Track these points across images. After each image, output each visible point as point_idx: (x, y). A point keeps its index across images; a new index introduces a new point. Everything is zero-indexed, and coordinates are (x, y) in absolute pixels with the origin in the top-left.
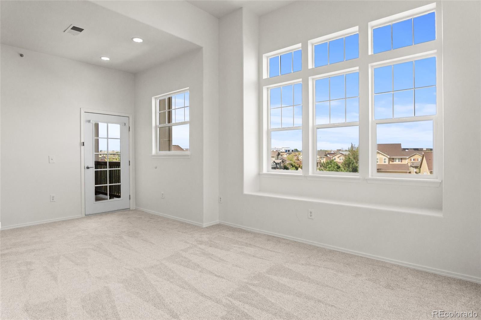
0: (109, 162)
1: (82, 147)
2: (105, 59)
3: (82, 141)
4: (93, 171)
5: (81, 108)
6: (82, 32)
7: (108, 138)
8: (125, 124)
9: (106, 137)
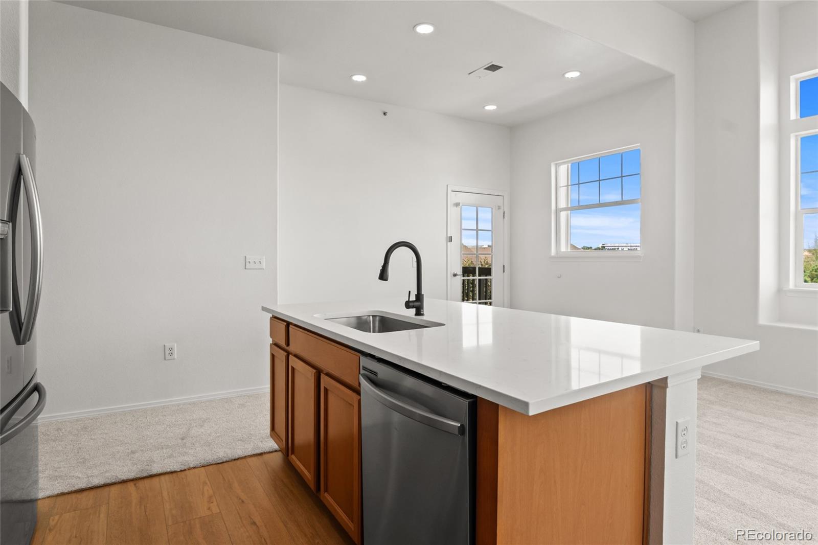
0: (479, 268)
1: (449, 243)
2: (491, 108)
3: (449, 235)
4: (459, 279)
5: (447, 186)
6: (495, 72)
7: (477, 230)
8: (499, 208)
9: (475, 229)
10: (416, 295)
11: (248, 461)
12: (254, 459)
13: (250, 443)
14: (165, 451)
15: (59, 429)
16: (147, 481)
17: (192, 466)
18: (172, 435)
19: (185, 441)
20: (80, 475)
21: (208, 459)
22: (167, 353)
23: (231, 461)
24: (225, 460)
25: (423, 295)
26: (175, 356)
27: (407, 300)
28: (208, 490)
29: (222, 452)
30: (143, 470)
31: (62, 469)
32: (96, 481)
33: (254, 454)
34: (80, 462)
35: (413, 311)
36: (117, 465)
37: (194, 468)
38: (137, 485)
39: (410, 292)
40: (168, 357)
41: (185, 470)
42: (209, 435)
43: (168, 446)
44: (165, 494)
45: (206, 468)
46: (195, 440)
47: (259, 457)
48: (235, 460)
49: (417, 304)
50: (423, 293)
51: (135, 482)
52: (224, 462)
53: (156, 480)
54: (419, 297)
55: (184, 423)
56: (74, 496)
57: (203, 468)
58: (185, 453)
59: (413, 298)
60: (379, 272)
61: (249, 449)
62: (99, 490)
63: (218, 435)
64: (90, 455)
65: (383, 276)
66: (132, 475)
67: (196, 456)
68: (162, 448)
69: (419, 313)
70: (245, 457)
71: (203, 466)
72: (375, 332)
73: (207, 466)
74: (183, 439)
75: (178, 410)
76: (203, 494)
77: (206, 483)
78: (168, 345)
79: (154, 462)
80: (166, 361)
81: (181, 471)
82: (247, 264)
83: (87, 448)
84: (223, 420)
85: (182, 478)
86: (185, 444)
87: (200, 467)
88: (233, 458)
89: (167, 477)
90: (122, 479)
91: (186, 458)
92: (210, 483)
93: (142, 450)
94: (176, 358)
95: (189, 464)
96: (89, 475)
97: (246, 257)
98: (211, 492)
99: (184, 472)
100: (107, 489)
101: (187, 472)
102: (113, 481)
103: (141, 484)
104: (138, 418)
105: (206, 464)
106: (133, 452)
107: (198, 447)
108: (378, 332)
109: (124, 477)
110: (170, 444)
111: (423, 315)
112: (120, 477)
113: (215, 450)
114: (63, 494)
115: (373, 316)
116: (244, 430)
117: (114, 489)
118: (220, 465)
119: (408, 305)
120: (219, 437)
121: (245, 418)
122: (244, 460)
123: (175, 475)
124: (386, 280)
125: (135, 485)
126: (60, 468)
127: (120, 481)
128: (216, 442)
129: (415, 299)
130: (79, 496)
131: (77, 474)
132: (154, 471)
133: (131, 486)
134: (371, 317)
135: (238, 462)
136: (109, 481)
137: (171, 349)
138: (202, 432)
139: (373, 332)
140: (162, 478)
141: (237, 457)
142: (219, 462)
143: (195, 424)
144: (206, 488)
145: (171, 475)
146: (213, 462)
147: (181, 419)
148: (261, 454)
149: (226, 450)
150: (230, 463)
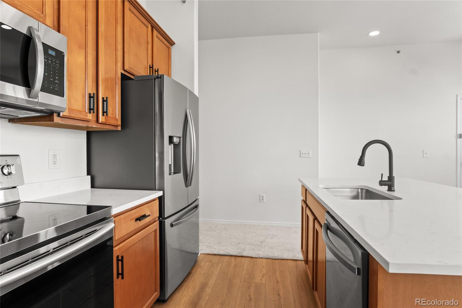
1: (459, 140)
3: (459, 133)
5: (457, 95)
10: (388, 177)
11: (288, 262)
12: (291, 261)
13: (292, 253)
14: (252, 246)
15: (216, 227)
16: (240, 258)
17: (261, 257)
18: (257, 239)
19: (262, 244)
20: (216, 248)
21: (269, 255)
22: (261, 199)
23: (280, 259)
24: (277, 258)
25: (394, 177)
26: (265, 200)
27: (381, 180)
28: (264, 271)
29: (277, 254)
30: (240, 253)
31: (212, 244)
32: (221, 253)
33: (292, 259)
34: (218, 243)
35: (386, 187)
36: (231, 248)
37: (262, 258)
38: (236, 259)
39: (382, 174)
40: (261, 201)
41: (258, 258)
42: (274, 244)
43: (254, 244)
44: (245, 266)
45: (267, 259)
46: (267, 244)
47: (295, 261)
48: (282, 259)
49: (390, 183)
50: (394, 175)
51: (235, 257)
52: (276, 259)
53: (244, 259)
54: (391, 178)
55: (265, 235)
56: (212, 256)
57: (266, 259)
58: (260, 249)
59: (385, 178)
60: (358, 160)
61: (291, 256)
62: (221, 257)
63: (278, 244)
64: (223, 240)
65: (361, 163)
66: (235, 254)
67: (264, 252)
68: (251, 245)
69: (391, 188)
70: (287, 259)
71: (266, 258)
72: (362, 199)
73: (268, 259)
74: (261, 243)
75: (264, 228)
76: (261, 272)
77: (264, 267)
78: (261, 195)
79: (246, 250)
80: (260, 203)
81: (255, 258)
82: (301, 154)
83: (223, 237)
84: (283, 238)
85: (255, 261)
86: (262, 245)
87: (264, 258)
88: (282, 258)
89: (249, 259)
90: (231, 254)
91: (259, 252)
92: (266, 268)
93: (243, 243)
94: (265, 201)
95: (259, 255)
96: (220, 249)
97: (300, 151)
98: (265, 272)
99: (257, 259)
100: (224, 257)
101: (258, 259)
102: (227, 254)
103: (237, 259)
104: (246, 228)
105: (267, 258)
106: (239, 244)
107: (266, 248)
108: (365, 199)
109: (232, 254)
110: (255, 244)
111: (394, 191)
112: (230, 253)
113: (274, 252)
114: (208, 254)
115: (361, 189)
116: (292, 245)
117: (227, 258)
118: (274, 260)
119: (382, 183)
120: (278, 245)
121: (295, 239)
122: (286, 261)
123: (252, 259)
124: (363, 165)
125: (235, 258)
126: (211, 243)
127: (230, 255)
128: (276, 248)
129: (387, 180)
130: (214, 257)
131: (215, 247)
132: (244, 255)
133: (233, 258)
134: (360, 189)
135: (283, 261)
136: (225, 254)
137: (262, 197)
138: (271, 242)
139: (361, 199)
140: (247, 259)
141: (283, 258)
142: (274, 258)
143: (269, 237)
144: (263, 269)
145: (250, 258)
146: (271, 258)
147: (264, 233)
148: (296, 260)
149: (279, 253)
150: (279, 260)
